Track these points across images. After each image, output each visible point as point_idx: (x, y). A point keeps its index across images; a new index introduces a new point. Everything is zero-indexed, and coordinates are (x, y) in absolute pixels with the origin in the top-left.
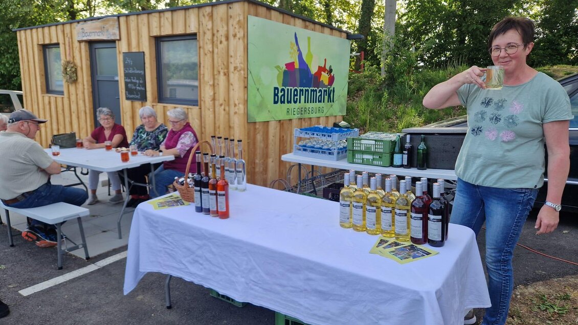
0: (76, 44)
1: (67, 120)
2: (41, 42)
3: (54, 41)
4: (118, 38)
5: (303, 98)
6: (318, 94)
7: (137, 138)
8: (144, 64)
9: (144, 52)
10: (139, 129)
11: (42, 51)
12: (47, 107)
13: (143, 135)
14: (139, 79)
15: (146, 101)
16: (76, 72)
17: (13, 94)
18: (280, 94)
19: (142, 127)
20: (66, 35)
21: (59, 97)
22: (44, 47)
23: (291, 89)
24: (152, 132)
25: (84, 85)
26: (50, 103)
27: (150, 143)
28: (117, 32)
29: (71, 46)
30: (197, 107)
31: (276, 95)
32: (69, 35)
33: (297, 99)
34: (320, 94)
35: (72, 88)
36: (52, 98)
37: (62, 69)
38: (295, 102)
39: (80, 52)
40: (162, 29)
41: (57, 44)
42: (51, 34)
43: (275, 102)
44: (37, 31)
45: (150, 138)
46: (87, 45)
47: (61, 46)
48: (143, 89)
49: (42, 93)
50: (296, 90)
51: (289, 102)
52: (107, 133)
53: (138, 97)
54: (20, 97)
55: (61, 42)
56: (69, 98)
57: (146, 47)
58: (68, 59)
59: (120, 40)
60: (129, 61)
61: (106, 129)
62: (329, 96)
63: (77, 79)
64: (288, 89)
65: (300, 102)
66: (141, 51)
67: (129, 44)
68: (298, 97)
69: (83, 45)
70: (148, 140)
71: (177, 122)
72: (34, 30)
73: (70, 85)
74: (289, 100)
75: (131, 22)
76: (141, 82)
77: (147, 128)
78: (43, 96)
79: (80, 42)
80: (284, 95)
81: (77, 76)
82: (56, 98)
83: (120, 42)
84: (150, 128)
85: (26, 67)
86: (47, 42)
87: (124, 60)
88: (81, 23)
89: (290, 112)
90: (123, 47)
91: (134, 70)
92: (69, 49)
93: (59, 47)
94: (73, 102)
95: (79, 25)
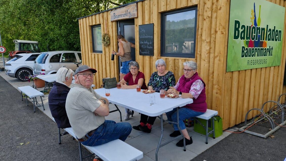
0: (110, 24)
1: (104, 67)
2: (91, 24)
3: (98, 23)
4: (136, 16)
5: (256, 53)
6: (264, 51)
7: (153, 81)
8: (154, 31)
9: (154, 24)
10: (154, 75)
11: (91, 30)
12: (93, 60)
13: (157, 79)
14: (149, 42)
15: (153, 55)
16: (109, 40)
17: (76, 53)
18: (245, 51)
19: (156, 73)
20: (104, 19)
21: (100, 54)
22: (92, 27)
23: (251, 49)
24: (164, 76)
25: (113, 47)
26: (95, 57)
27: (163, 84)
28: (136, 13)
29: (107, 25)
30: (194, 59)
31: (243, 51)
32: (106, 18)
33: (253, 54)
34: (265, 51)
35: (107, 49)
36: (96, 55)
37: (102, 38)
38: (252, 56)
39: (112, 28)
40: (168, 6)
41: (99, 25)
42: (96, 19)
43: (243, 56)
44: (89, 18)
45: (162, 80)
46: (116, 23)
47: (102, 25)
48: (152, 48)
49: (91, 53)
50: (253, 49)
51: (250, 56)
52: (134, 78)
53: (148, 53)
54: (80, 55)
55: (101, 23)
56: (105, 55)
57: (155, 20)
58: (105, 33)
59: (137, 18)
60: (143, 30)
61: (133, 75)
62: (270, 52)
63: (110, 44)
64: (249, 49)
65: (255, 56)
66: (151, 23)
67: (143, 19)
68: (254, 53)
69: (114, 23)
70: (161, 81)
71: (190, 70)
72: (87, 18)
73: (106, 47)
74: (250, 55)
75: (145, 4)
76: (151, 43)
77: (159, 74)
78: (91, 54)
79: (112, 22)
80: (247, 52)
81: (110, 42)
82: (98, 54)
83: (137, 19)
84: (162, 73)
85: (83, 39)
86: (94, 24)
87: (140, 30)
88: (113, 10)
89: (249, 63)
90: (139, 22)
91: (146, 35)
92: (106, 27)
93: (101, 26)
94: (107, 57)
95: (112, 11)
